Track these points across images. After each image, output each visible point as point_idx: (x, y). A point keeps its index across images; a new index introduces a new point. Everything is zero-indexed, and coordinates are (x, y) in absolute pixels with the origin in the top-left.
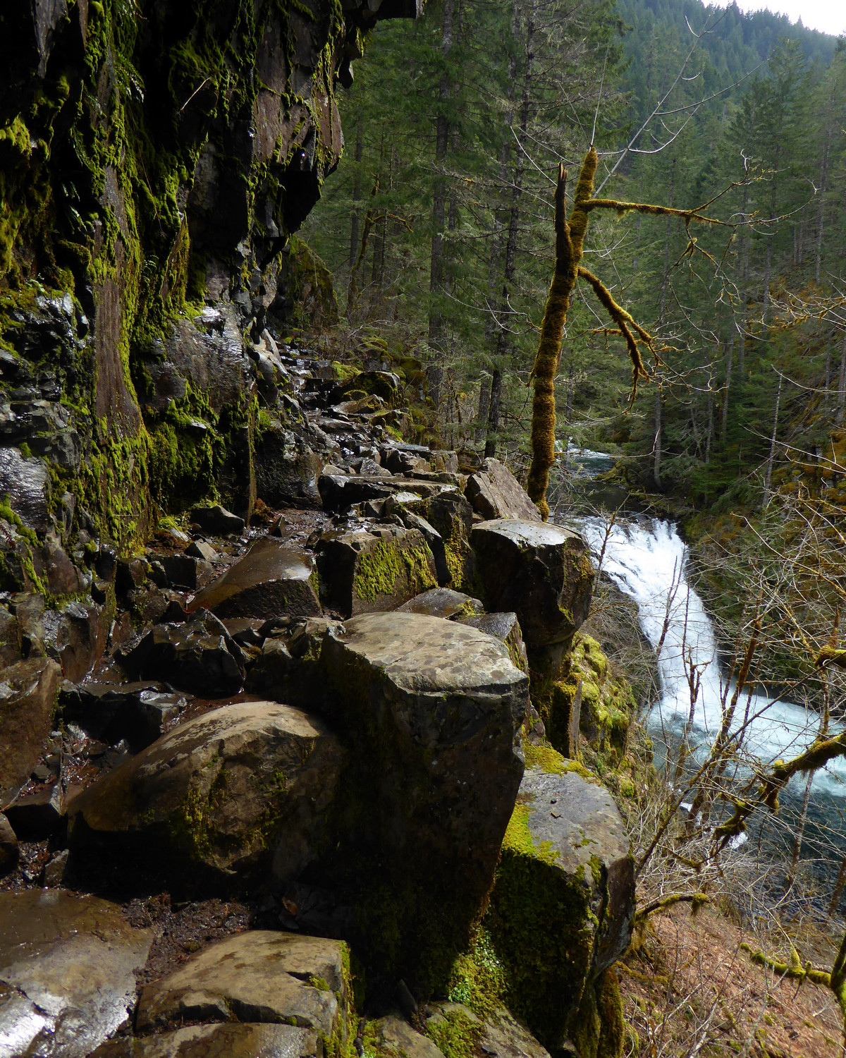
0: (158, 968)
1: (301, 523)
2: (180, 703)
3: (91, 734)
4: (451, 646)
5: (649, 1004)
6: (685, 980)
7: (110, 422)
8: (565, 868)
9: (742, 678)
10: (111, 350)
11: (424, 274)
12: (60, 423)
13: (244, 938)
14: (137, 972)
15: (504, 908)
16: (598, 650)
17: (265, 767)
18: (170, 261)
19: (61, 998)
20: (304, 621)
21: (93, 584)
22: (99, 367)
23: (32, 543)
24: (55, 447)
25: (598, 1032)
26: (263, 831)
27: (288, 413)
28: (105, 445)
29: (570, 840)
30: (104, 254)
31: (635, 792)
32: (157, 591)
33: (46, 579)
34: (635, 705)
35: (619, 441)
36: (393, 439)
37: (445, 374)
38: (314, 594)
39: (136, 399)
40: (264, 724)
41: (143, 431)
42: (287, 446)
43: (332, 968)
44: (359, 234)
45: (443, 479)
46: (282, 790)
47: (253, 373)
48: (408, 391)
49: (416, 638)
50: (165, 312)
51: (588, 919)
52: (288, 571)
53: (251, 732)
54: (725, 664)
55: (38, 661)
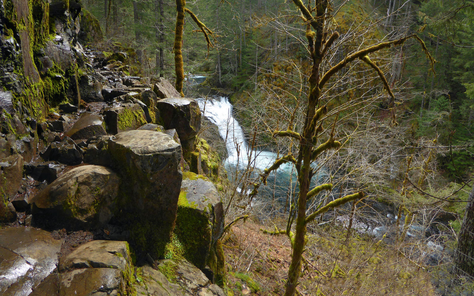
0: (64, 252)
1: (97, 106)
2: (62, 167)
3: (35, 179)
4: (153, 138)
5: (234, 256)
6: (244, 245)
7: (30, 78)
8: (200, 209)
9: (253, 145)
10: (27, 54)
11: (132, 17)
12: (14, 79)
13: (92, 242)
14: (57, 253)
15: (181, 226)
16: (206, 143)
17: (93, 185)
18: (43, 21)
19: (34, 260)
20: (101, 137)
21: (30, 131)
22: (24, 60)
23: (10, 118)
24: (13, 87)
25: (216, 261)
26: (95, 207)
27: (88, 69)
28: (29, 86)
29: (201, 200)
30: (21, 22)
31: (223, 189)
32: (51, 133)
33: (15, 129)
34: (220, 160)
35: (206, 71)
36: (127, 75)
37: (143, 52)
38: (104, 129)
39: (37, 70)
40: (91, 171)
41: (41, 80)
42: (89, 80)
43: (123, 250)
44: (107, 6)
45: (146, 86)
46: (100, 193)
47: (75, 56)
48: (131, 60)
49: (140, 137)
50: (43, 39)
51: (209, 224)
52: (94, 122)
53: (87, 174)
54: (247, 141)
55: (16, 155)
